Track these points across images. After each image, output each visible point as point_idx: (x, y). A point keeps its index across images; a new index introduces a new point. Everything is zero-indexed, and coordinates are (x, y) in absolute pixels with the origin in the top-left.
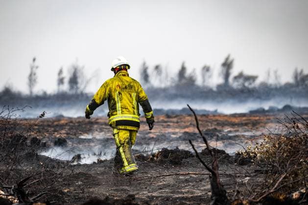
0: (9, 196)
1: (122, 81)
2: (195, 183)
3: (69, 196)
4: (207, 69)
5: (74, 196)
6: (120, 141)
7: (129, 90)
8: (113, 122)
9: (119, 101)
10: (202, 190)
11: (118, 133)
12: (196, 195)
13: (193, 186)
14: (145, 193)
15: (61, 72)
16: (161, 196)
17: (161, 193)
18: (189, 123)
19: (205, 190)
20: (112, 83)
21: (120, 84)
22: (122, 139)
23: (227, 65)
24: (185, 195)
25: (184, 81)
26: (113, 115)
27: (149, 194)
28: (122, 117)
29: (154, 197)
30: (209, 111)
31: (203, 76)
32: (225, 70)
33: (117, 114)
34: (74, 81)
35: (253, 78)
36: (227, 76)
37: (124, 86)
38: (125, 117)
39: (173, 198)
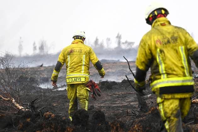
0: (26, 109)
1: (162, 34)
2: (122, 98)
3: (57, 108)
4: (109, 39)
5: (60, 107)
6: (165, 113)
7: (174, 44)
8: (157, 89)
9: (162, 61)
10: (127, 102)
11: (163, 102)
12: (124, 104)
13: (121, 100)
14: (97, 104)
15: (34, 44)
16: (106, 106)
17: (105, 104)
18: (108, 67)
19: (128, 102)
20: (150, 38)
21: (160, 37)
22: (168, 110)
23: (119, 37)
24: (118, 105)
25: (97, 46)
26: (156, 79)
27: (99, 105)
28: (167, 82)
29: (102, 106)
30: (115, 61)
31: (107, 43)
32: (118, 40)
33: (160, 78)
34: (42, 48)
35: (132, 43)
36: (119, 43)
37: (166, 40)
38: (173, 82)
39: (112, 107)
